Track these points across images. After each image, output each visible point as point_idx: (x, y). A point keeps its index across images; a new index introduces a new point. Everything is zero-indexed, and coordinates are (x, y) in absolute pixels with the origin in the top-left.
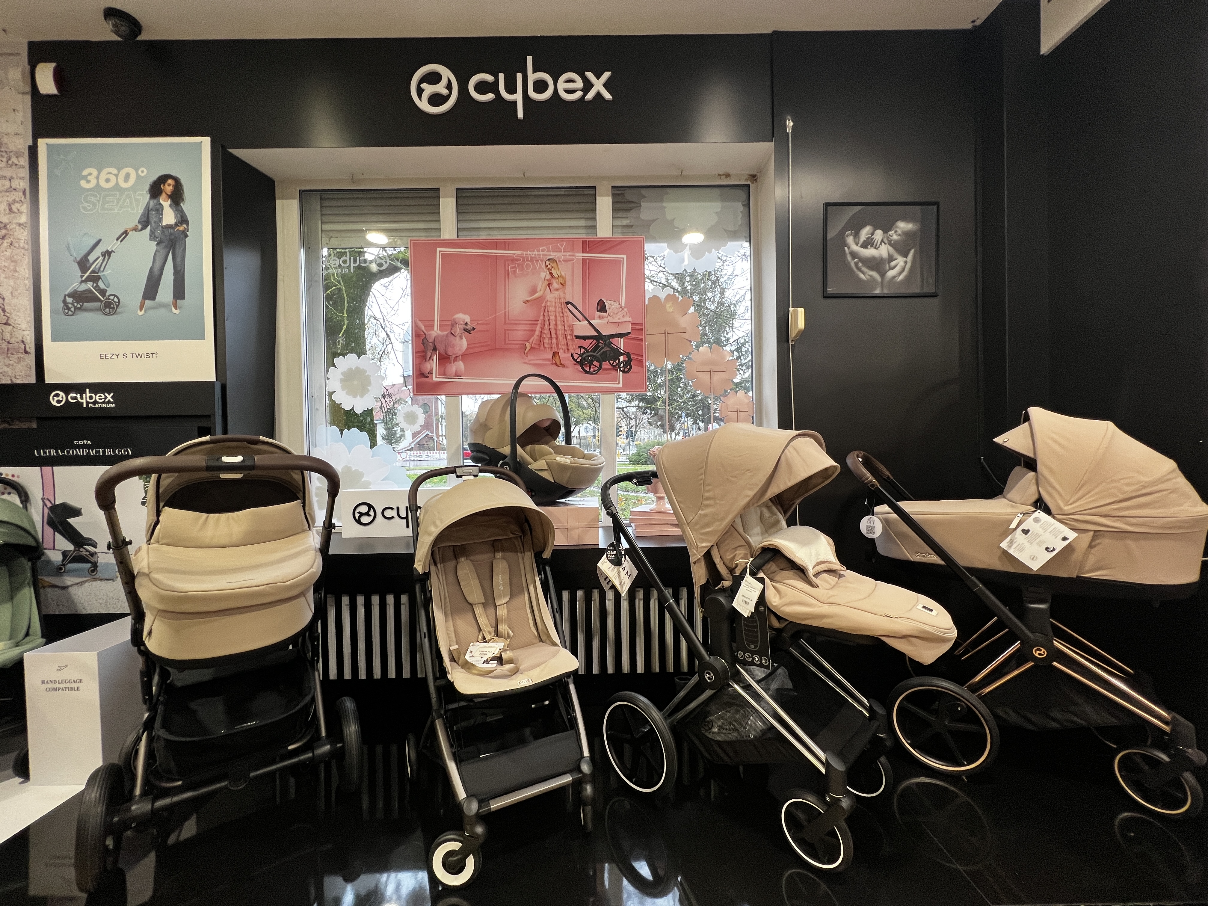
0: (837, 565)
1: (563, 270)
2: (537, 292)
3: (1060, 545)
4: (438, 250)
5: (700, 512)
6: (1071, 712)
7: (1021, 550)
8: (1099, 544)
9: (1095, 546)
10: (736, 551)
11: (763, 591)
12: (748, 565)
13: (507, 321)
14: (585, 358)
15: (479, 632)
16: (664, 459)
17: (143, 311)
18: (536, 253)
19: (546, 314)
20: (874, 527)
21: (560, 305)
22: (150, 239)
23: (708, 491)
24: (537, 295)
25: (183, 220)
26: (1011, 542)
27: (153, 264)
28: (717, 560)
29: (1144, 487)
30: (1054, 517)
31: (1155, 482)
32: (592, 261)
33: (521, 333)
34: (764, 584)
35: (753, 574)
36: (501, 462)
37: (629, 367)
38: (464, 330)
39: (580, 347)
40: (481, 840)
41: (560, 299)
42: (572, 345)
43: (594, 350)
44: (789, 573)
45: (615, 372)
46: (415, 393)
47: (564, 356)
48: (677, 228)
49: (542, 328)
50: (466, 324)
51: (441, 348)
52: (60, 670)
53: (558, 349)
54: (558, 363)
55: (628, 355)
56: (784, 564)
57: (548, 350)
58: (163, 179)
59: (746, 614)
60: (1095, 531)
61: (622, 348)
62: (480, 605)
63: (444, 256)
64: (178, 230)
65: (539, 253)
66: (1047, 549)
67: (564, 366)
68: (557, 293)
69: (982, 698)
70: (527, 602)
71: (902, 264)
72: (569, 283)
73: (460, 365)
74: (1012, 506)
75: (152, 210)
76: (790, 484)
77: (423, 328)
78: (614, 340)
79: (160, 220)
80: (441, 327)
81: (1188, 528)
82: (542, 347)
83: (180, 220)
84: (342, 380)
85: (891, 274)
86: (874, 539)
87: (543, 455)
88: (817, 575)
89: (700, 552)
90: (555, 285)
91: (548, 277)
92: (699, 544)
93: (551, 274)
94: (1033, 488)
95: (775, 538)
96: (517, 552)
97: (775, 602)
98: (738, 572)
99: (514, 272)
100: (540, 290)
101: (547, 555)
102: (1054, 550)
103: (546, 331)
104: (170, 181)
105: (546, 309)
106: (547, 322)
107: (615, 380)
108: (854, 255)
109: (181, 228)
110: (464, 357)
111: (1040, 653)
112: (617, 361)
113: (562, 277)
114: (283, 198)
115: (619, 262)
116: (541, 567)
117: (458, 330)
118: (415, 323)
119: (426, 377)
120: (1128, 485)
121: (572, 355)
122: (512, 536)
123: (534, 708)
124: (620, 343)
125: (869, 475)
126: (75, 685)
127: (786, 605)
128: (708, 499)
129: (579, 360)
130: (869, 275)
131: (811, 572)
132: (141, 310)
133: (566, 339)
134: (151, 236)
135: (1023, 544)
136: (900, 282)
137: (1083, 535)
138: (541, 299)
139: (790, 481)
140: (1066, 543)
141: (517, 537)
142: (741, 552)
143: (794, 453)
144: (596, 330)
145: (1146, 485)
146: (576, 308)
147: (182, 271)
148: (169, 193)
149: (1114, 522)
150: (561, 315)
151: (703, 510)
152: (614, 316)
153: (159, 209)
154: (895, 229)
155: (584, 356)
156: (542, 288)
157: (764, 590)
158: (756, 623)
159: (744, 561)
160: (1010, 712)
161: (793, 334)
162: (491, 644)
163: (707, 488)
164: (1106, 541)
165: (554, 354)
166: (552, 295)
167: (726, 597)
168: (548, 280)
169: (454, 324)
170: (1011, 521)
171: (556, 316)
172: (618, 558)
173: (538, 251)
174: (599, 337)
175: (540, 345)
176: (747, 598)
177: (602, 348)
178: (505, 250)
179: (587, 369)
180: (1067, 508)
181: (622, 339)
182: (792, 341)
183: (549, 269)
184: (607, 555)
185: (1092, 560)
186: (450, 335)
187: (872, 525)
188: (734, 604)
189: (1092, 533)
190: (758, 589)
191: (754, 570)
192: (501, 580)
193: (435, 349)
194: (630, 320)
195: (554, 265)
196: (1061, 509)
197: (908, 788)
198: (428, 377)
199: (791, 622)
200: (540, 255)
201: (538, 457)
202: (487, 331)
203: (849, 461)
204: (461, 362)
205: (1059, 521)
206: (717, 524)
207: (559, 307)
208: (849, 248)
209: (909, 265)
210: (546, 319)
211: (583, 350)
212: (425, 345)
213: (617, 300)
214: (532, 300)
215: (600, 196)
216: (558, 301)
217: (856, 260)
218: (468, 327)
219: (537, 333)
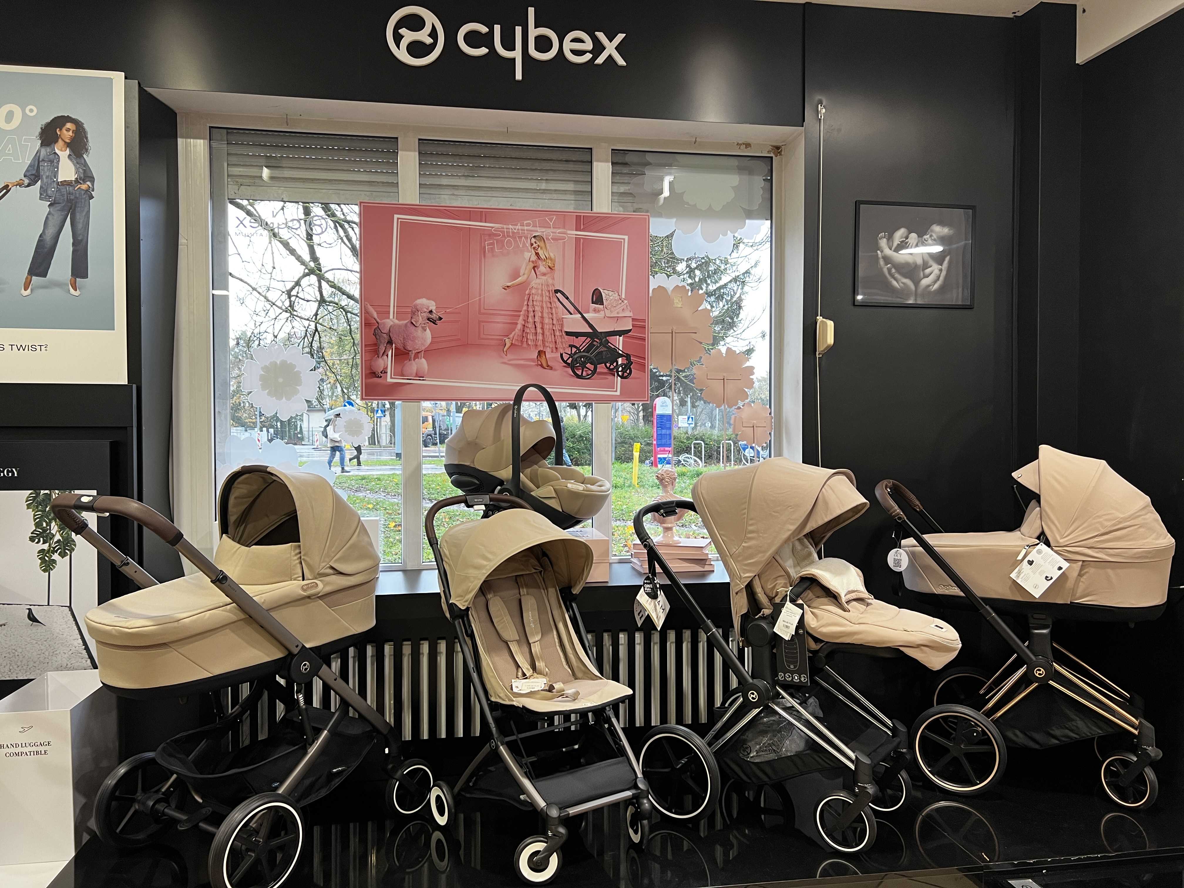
0: (865, 594)
1: (551, 251)
2: (520, 276)
3: (1058, 574)
4: (396, 216)
5: (743, 544)
6: (1067, 728)
7: (1026, 580)
8: (1086, 573)
9: (1083, 575)
10: (776, 581)
11: (802, 616)
12: (788, 593)
13: (482, 311)
14: (576, 360)
15: (517, 670)
16: (703, 492)
17: (29, 291)
18: (520, 228)
19: (530, 303)
20: (901, 560)
21: (547, 294)
22: (41, 199)
23: (751, 525)
24: (519, 280)
25: (86, 176)
26: (1019, 573)
27: (44, 231)
28: (758, 590)
29: (1120, 522)
30: (1052, 549)
31: (1128, 518)
32: (586, 240)
33: (500, 326)
34: (803, 610)
35: (793, 601)
36: (499, 488)
37: (628, 372)
38: (428, 319)
39: (571, 346)
40: (564, 838)
41: (548, 285)
42: (562, 342)
43: (587, 350)
44: (825, 600)
45: (612, 377)
46: (364, 397)
47: (551, 355)
48: (687, 204)
49: (524, 320)
50: (431, 312)
51: (398, 342)
52: (24, 731)
53: (544, 347)
54: (545, 365)
55: (628, 357)
56: (820, 592)
57: (533, 349)
58: (60, 121)
59: (787, 637)
60: (1083, 561)
61: (621, 348)
62: (514, 642)
63: (403, 225)
64: (79, 188)
65: (523, 228)
66: (1047, 577)
67: (551, 368)
68: (544, 278)
69: (995, 722)
70: (557, 640)
71: (936, 272)
72: (558, 267)
73: (423, 363)
74: (1022, 539)
75: (43, 160)
76: (826, 520)
77: (375, 315)
78: (611, 339)
79: (56, 174)
80: (399, 315)
81: (1150, 558)
82: (525, 345)
83: (82, 176)
84: (262, 378)
85: (925, 282)
86: (901, 572)
87: (547, 480)
88: (848, 602)
89: (743, 582)
90: (542, 269)
91: (534, 258)
92: (742, 575)
93: (537, 254)
94: (1039, 521)
95: (812, 568)
96: (540, 588)
97: (813, 625)
98: (777, 600)
99: (492, 250)
100: (524, 274)
101: (576, 591)
102: (1052, 578)
103: (530, 325)
104: (69, 125)
105: (531, 298)
106: (531, 314)
107: (612, 386)
108: (887, 260)
109: (84, 187)
110: (428, 353)
111: (1040, 673)
112: (615, 364)
113: (551, 259)
114: (188, 136)
115: (618, 244)
116: (568, 603)
117: (421, 319)
118: (365, 310)
119: (378, 377)
120: (1106, 520)
121: (561, 355)
122: (534, 571)
123: (565, 752)
124: (619, 343)
125: (896, 507)
126: (42, 748)
127: (823, 626)
128: (751, 532)
129: (569, 361)
130: (902, 283)
131: (844, 599)
132: (25, 290)
133: (555, 336)
134: (41, 194)
135: (1028, 574)
136: (935, 291)
137: (1074, 565)
138: (524, 285)
139: (826, 517)
140: (1061, 571)
141: (536, 572)
142: (781, 581)
143: (830, 491)
144: (591, 326)
145: (1121, 520)
146: (567, 298)
147: (85, 239)
148: (68, 141)
149: (1097, 552)
150: (549, 305)
151: (746, 542)
152: (612, 309)
153: (54, 161)
154: (930, 234)
155: (576, 356)
156: (527, 272)
157: (803, 614)
158: (796, 645)
159: (783, 589)
160: (1018, 732)
161: (821, 347)
162: (532, 680)
163: (751, 522)
164: (1091, 570)
165: (540, 353)
166: (538, 281)
167: (768, 623)
168: (533, 262)
169: (415, 311)
170: (1018, 553)
171: (542, 307)
172: (654, 592)
173: (522, 225)
174: (594, 334)
175: (522, 342)
176: (787, 622)
177: (598, 347)
178: (481, 221)
179: (579, 372)
180: (1062, 541)
181: (621, 338)
182: (819, 354)
183: (534, 248)
184: (644, 588)
185: (1082, 586)
186: (409, 325)
187: (899, 558)
188: (775, 630)
189: (1081, 563)
190: (798, 614)
191: (794, 597)
192: (530, 616)
193: (390, 342)
194: (631, 314)
195: (542, 244)
196: (1058, 542)
197: (928, 815)
198: (381, 377)
199: (827, 642)
200: (524, 230)
201: (540, 484)
202: (458, 321)
203: (878, 493)
204: (424, 361)
205: (1056, 552)
206: (760, 555)
207: (546, 296)
208: (882, 252)
209: (944, 273)
210: (531, 309)
211: (574, 350)
212: (378, 337)
213: (616, 289)
214: (513, 286)
215: (598, 161)
216: (545, 288)
217: (889, 265)
218: (434, 316)
219: (519, 326)
